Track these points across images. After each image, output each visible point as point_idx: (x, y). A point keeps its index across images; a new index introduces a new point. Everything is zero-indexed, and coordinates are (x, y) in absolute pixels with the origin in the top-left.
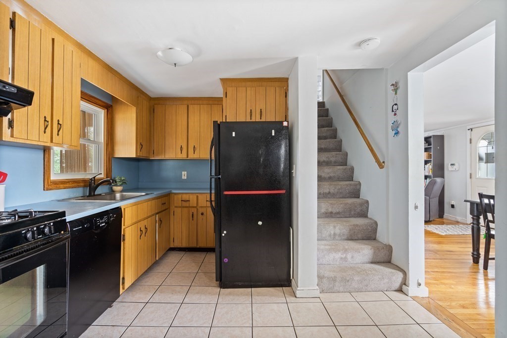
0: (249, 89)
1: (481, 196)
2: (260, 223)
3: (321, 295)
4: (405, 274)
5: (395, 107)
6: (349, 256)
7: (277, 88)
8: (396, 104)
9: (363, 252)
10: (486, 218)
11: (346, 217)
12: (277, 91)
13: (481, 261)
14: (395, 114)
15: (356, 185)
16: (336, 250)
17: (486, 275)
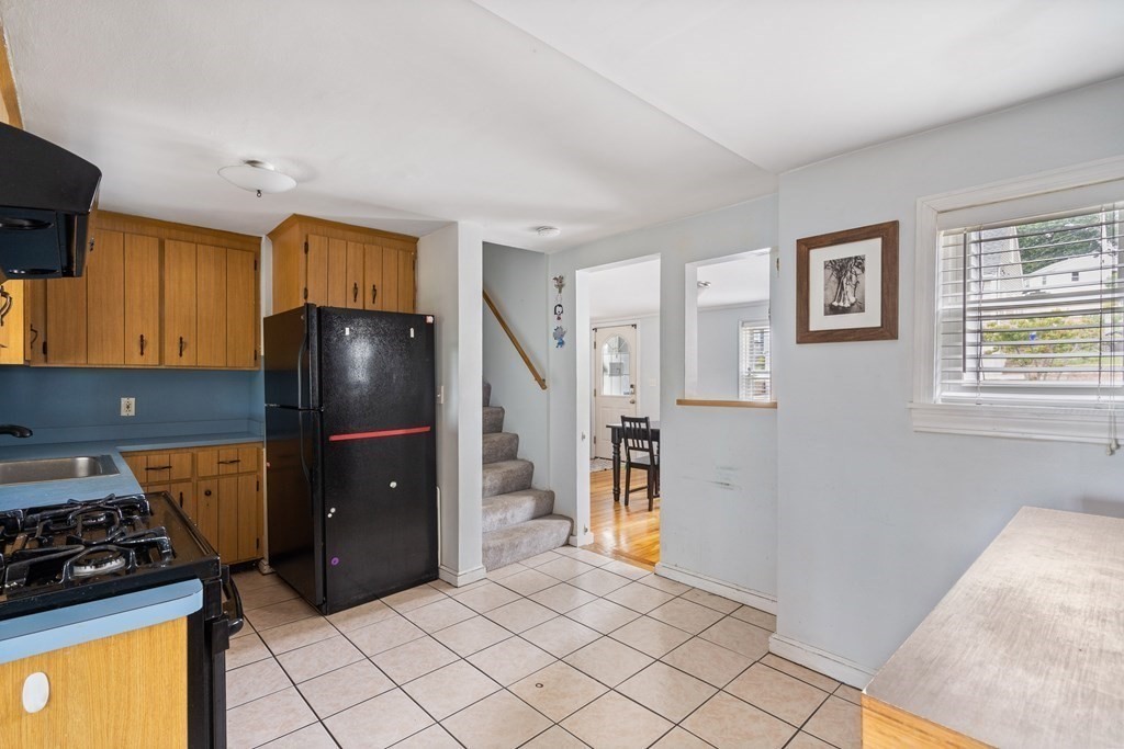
0: (351, 244)
1: (624, 419)
2: (393, 485)
3: (489, 575)
4: (572, 521)
5: (559, 309)
6: (509, 515)
7: (401, 252)
8: (560, 306)
9: (525, 505)
10: (626, 444)
11: (491, 462)
12: (401, 257)
13: (622, 497)
14: (559, 318)
15: (498, 413)
16: (494, 510)
17: (628, 510)
